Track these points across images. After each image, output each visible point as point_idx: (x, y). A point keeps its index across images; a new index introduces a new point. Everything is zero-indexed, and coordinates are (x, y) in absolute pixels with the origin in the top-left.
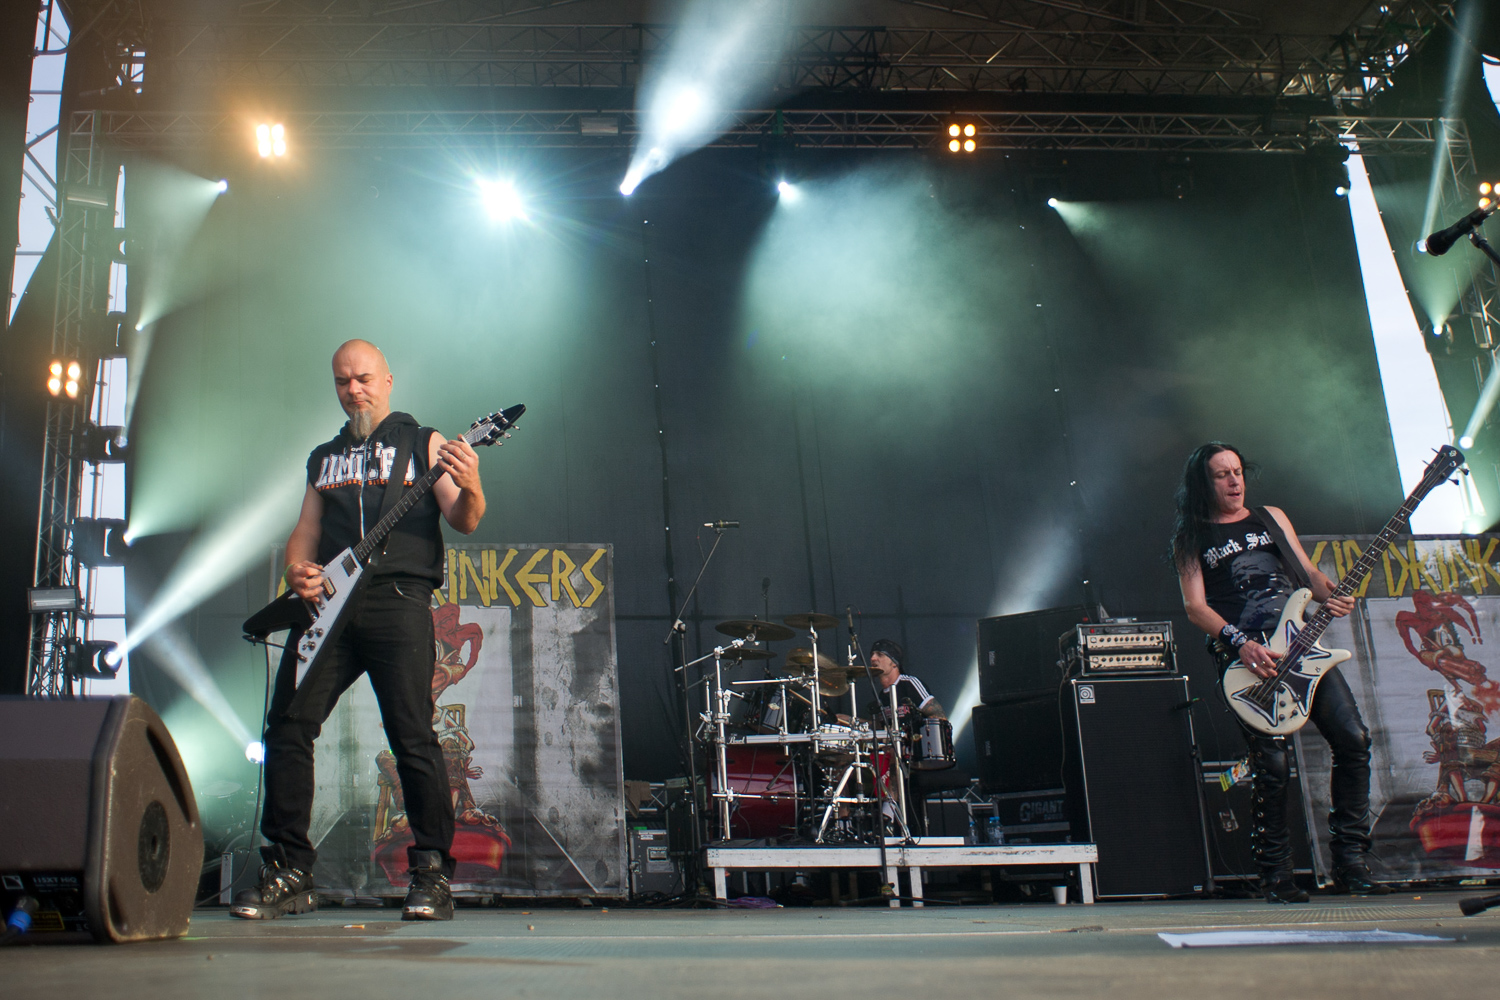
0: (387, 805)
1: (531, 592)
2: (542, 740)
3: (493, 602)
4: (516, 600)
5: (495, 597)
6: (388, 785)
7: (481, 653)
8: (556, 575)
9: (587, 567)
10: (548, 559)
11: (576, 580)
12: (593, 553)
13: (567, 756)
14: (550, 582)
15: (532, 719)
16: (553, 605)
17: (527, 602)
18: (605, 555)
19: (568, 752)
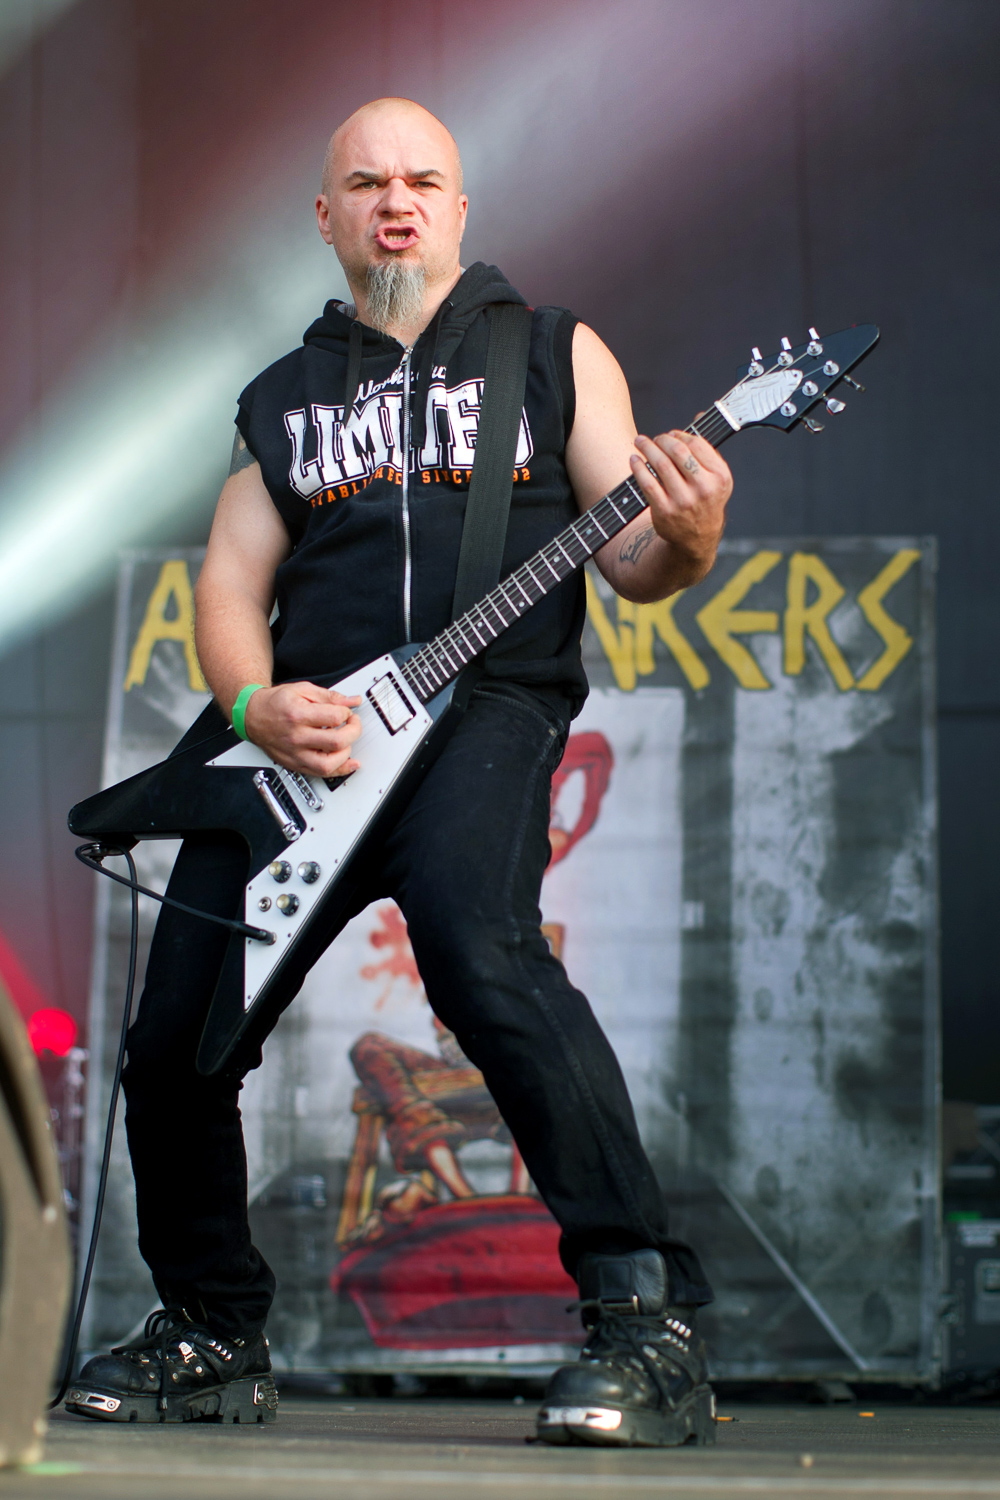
0: (371, 1159)
1: (734, 657)
2: (747, 1008)
3: (642, 681)
4: (698, 675)
5: (647, 666)
6: (374, 1115)
7: (608, 803)
8: (796, 614)
9: (872, 597)
10: (778, 578)
11: (844, 626)
12: (886, 559)
13: (805, 1045)
14: (781, 630)
15: (726, 957)
16: (786, 685)
17: (723, 679)
18: (916, 567)
19: (810, 1035)
